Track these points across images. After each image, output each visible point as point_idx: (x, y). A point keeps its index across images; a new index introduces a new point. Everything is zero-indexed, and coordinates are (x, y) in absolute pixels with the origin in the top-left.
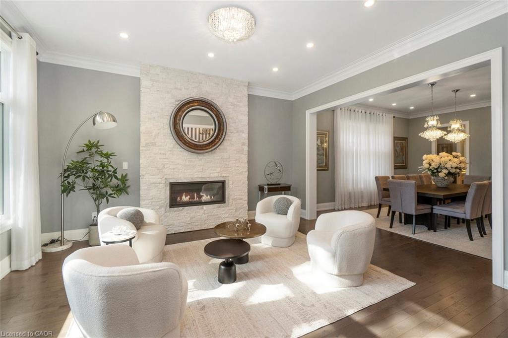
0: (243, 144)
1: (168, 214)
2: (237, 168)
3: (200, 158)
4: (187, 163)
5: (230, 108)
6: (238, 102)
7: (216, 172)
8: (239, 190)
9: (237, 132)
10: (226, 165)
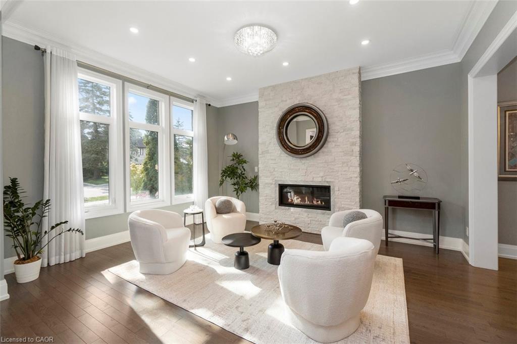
0: (353, 144)
1: (277, 210)
2: (343, 173)
3: (303, 162)
4: (292, 168)
5: (335, 105)
6: (345, 95)
7: (320, 177)
8: (347, 199)
9: (344, 130)
10: (331, 169)
